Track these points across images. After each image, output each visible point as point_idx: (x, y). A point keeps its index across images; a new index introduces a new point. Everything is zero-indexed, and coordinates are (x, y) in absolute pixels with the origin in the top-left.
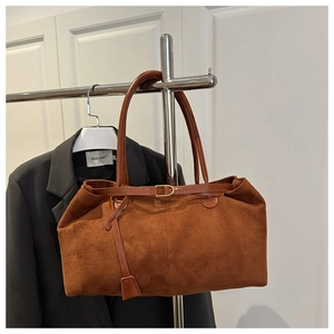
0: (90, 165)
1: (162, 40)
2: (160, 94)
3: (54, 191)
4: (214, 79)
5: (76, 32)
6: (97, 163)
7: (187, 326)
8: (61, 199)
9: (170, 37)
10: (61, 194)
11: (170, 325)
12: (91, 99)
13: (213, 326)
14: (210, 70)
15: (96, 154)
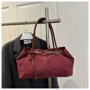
0: (25, 43)
1: (46, 9)
2: (45, 24)
3: (15, 51)
4: (60, 20)
5: (18, 6)
6: (27, 43)
7: (52, 88)
8: (17, 53)
9: (48, 8)
10: (17, 52)
11: (48, 88)
12: (25, 25)
13: (58, 88)
14: (59, 18)
15: (27, 40)
